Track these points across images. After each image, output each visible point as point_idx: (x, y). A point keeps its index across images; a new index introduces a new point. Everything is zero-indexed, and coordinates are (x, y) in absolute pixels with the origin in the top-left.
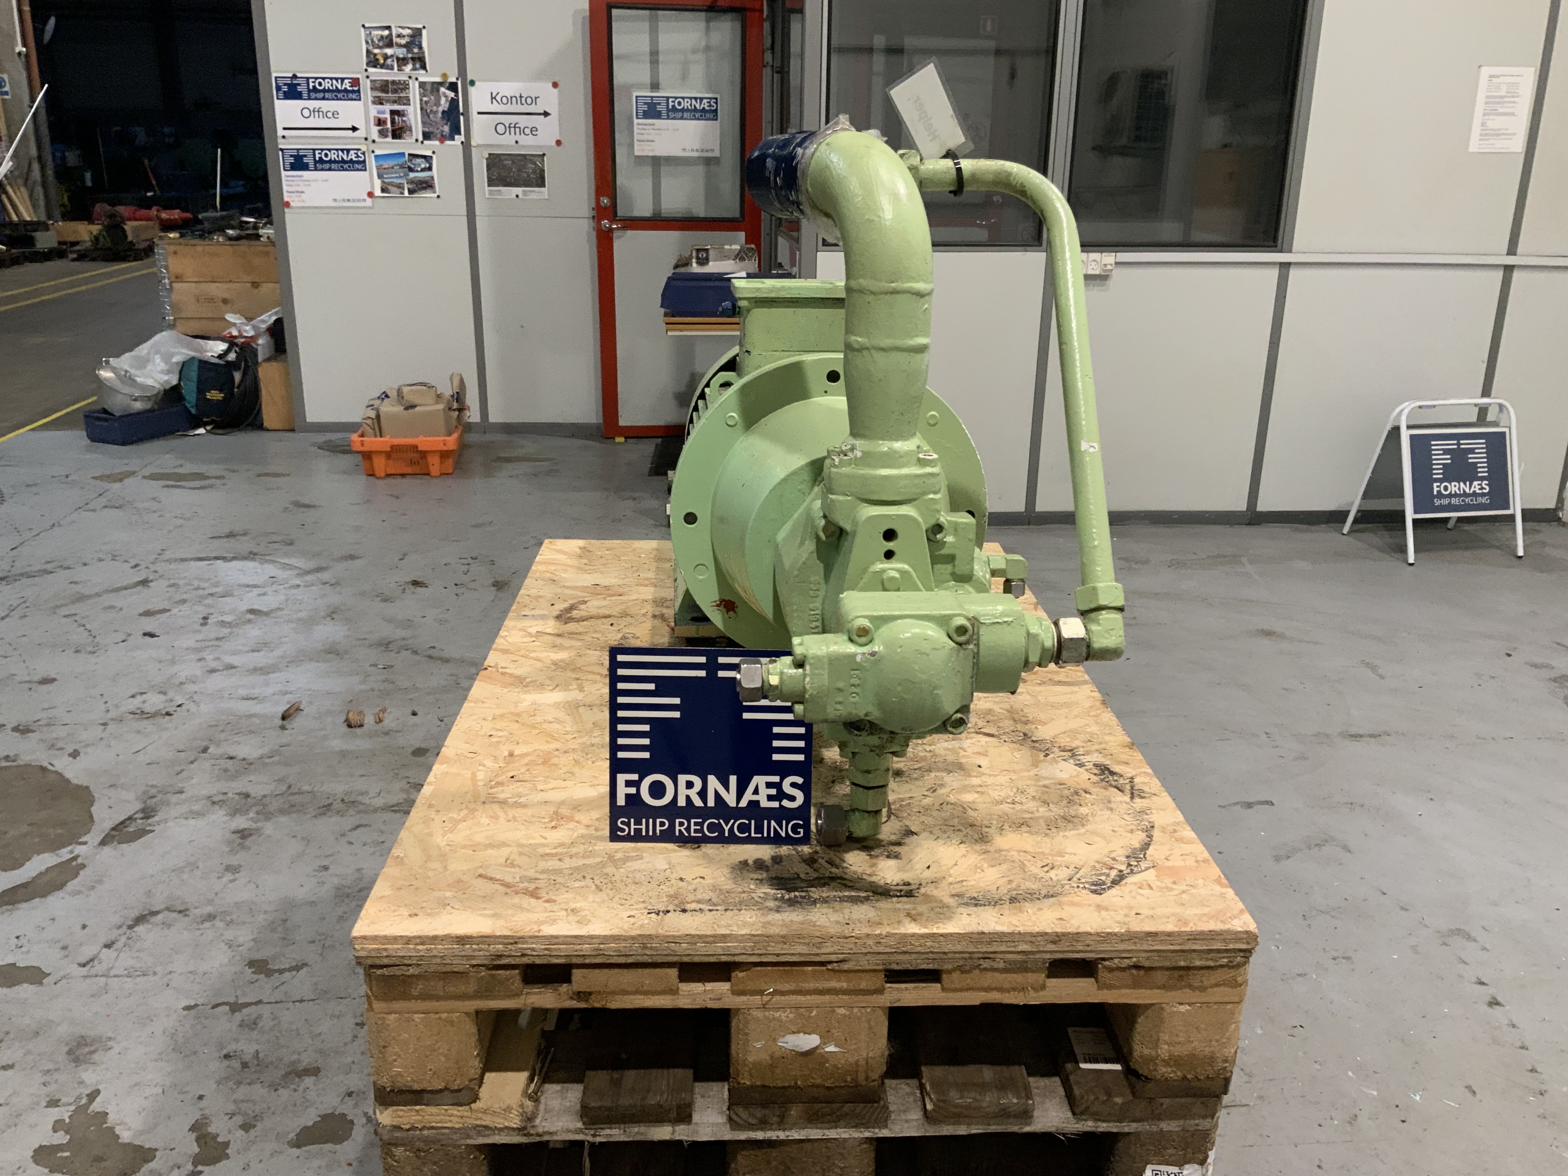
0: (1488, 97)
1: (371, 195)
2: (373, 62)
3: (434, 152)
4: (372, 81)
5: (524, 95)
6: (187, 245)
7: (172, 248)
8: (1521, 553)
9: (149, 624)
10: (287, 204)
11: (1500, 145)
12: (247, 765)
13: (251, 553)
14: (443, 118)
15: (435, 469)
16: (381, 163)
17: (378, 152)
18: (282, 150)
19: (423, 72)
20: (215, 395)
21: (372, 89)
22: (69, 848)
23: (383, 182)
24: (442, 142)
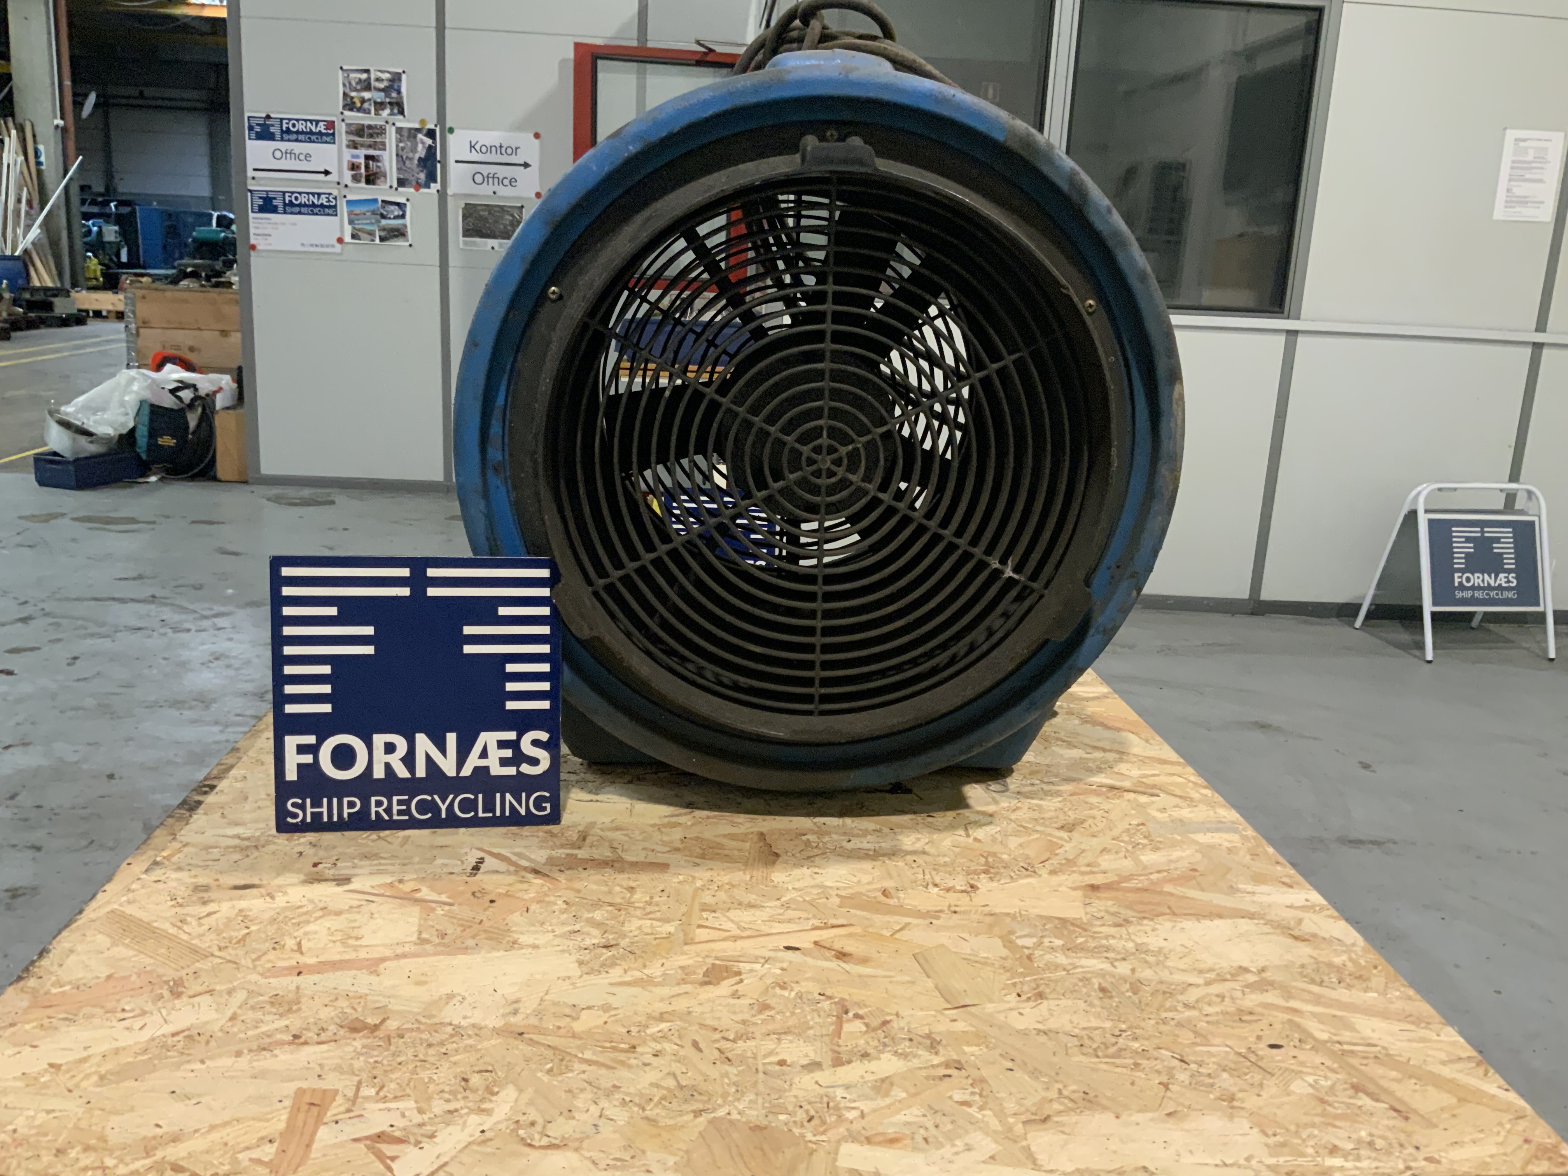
0: (1513, 162)
1: (340, 240)
2: (350, 105)
3: (408, 200)
4: (347, 125)
5: (505, 145)
6: (156, 289)
7: (145, 292)
8: (1552, 655)
9: (11, 662)
10: (253, 247)
11: (1529, 213)
13: (153, 596)
14: (419, 165)
16: (351, 208)
17: (350, 197)
18: (251, 191)
19: (401, 117)
20: (167, 441)
21: (347, 132)
23: (354, 228)
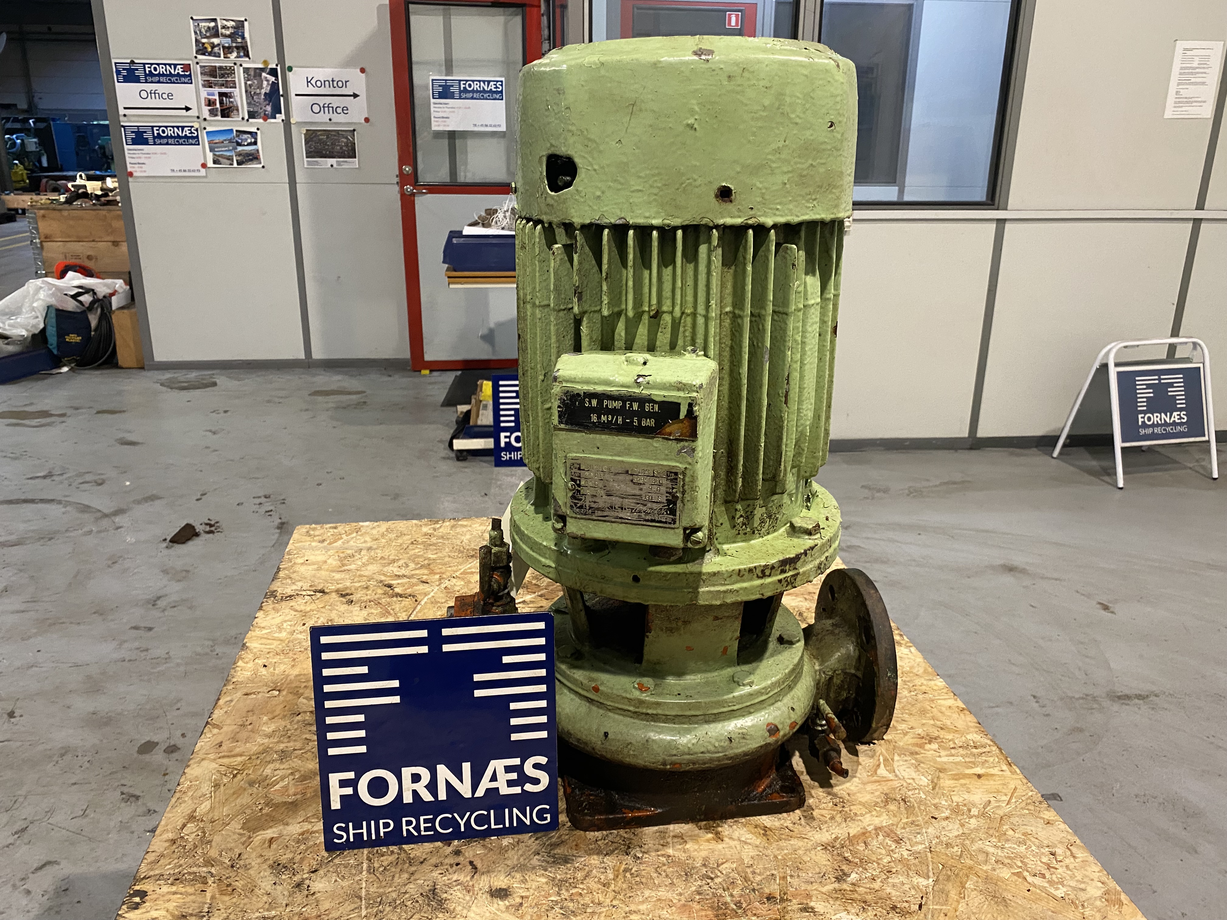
0: (1182, 68)
2: (201, 50)
3: (258, 129)
4: (201, 67)
5: (336, 79)
6: (54, 209)
7: (42, 212)
10: (131, 174)
11: (1193, 111)
14: (265, 99)
16: (212, 138)
17: (209, 129)
19: (247, 59)
20: (74, 338)
21: (201, 73)
23: (214, 155)
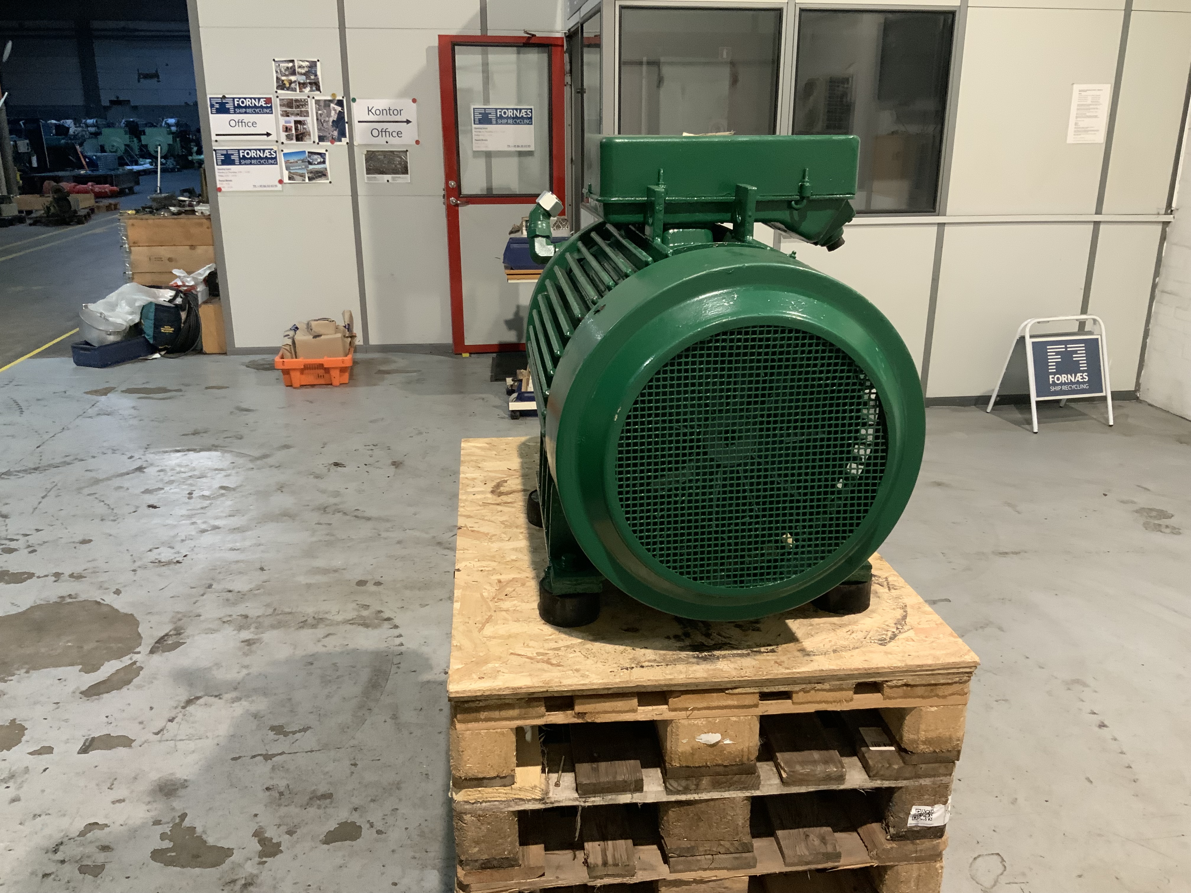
0: (1078, 105)
1: (281, 182)
2: (281, 86)
3: (327, 151)
4: (280, 100)
6: (142, 219)
7: (131, 221)
8: (1111, 423)
9: (151, 499)
10: (220, 190)
11: (1089, 138)
12: (242, 596)
13: (213, 445)
14: (333, 126)
15: (336, 382)
16: (288, 159)
17: (285, 151)
18: (215, 150)
19: (319, 92)
20: (167, 329)
21: (280, 105)
22: (129, 656)
23: (290, 172)
24: (332, 143)
